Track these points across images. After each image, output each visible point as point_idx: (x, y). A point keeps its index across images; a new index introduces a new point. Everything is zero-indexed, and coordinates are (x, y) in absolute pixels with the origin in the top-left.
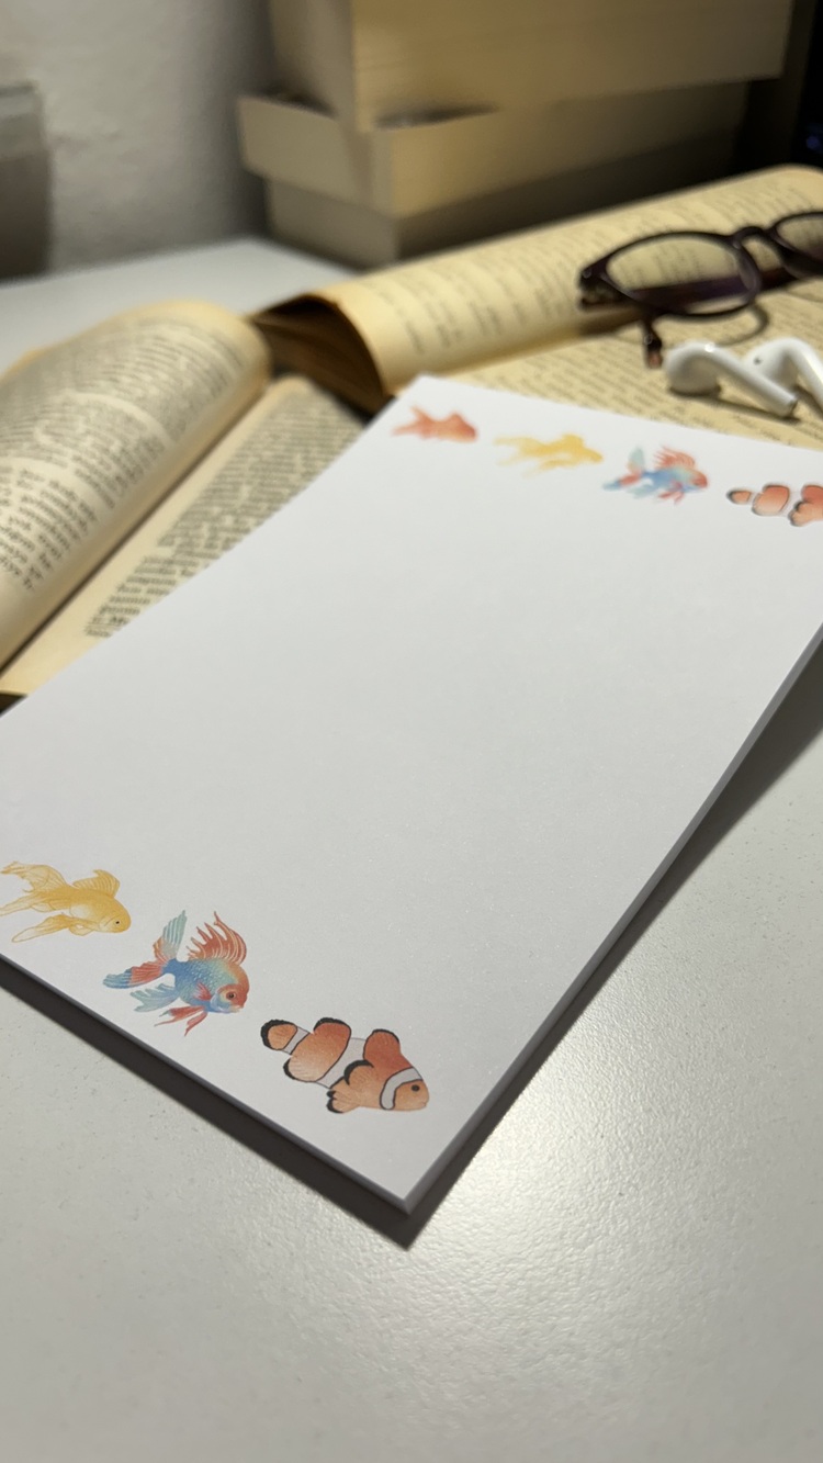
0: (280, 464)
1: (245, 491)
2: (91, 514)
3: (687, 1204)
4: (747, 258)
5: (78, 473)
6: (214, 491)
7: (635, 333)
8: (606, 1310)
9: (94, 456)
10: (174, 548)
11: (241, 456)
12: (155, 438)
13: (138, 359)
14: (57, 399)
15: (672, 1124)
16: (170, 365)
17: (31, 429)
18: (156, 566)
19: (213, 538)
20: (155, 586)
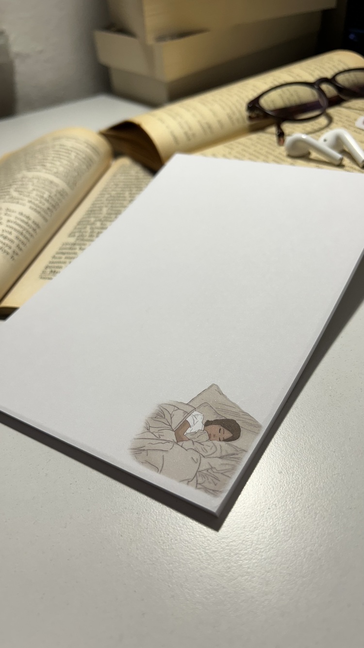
0: (119, 197)
1: (105, 210)
2: (37, 225)
3: (297, 511)
4: (321, 92)
5: (30, 208)
6: (91, 211)
7: (273, 130)
8: (263, 557)
9: (37, 200)
10: (75, 238)
11: (102, 194)
12: (63, 190)
13: (53, 155)
14: (19, 176)
15: (291, 478)
16: (68, 157)
17: (8, 190)
18: (68, 246)
19: (92, 232)
20: (68, 256)
